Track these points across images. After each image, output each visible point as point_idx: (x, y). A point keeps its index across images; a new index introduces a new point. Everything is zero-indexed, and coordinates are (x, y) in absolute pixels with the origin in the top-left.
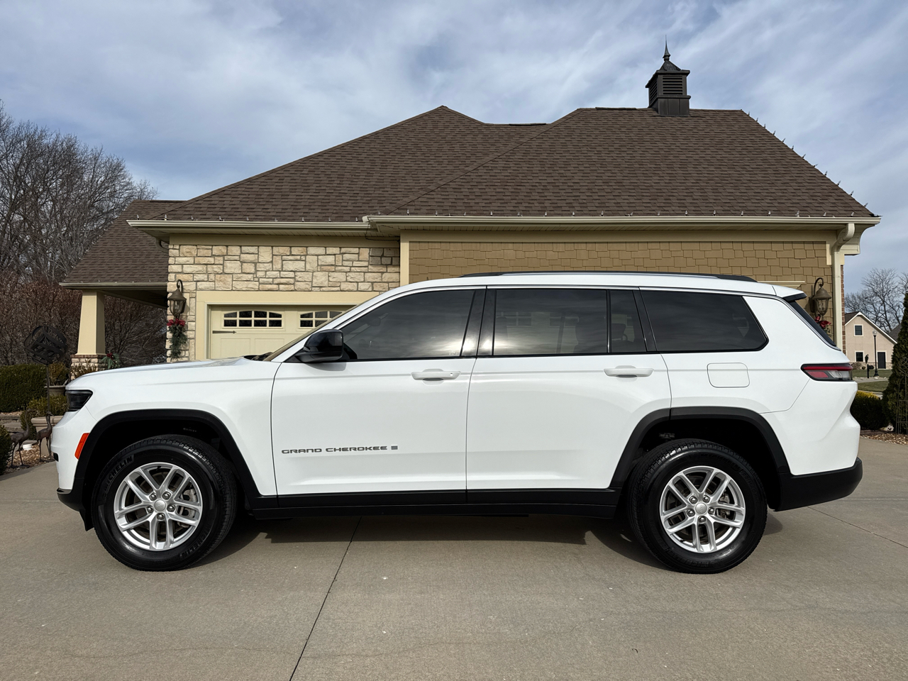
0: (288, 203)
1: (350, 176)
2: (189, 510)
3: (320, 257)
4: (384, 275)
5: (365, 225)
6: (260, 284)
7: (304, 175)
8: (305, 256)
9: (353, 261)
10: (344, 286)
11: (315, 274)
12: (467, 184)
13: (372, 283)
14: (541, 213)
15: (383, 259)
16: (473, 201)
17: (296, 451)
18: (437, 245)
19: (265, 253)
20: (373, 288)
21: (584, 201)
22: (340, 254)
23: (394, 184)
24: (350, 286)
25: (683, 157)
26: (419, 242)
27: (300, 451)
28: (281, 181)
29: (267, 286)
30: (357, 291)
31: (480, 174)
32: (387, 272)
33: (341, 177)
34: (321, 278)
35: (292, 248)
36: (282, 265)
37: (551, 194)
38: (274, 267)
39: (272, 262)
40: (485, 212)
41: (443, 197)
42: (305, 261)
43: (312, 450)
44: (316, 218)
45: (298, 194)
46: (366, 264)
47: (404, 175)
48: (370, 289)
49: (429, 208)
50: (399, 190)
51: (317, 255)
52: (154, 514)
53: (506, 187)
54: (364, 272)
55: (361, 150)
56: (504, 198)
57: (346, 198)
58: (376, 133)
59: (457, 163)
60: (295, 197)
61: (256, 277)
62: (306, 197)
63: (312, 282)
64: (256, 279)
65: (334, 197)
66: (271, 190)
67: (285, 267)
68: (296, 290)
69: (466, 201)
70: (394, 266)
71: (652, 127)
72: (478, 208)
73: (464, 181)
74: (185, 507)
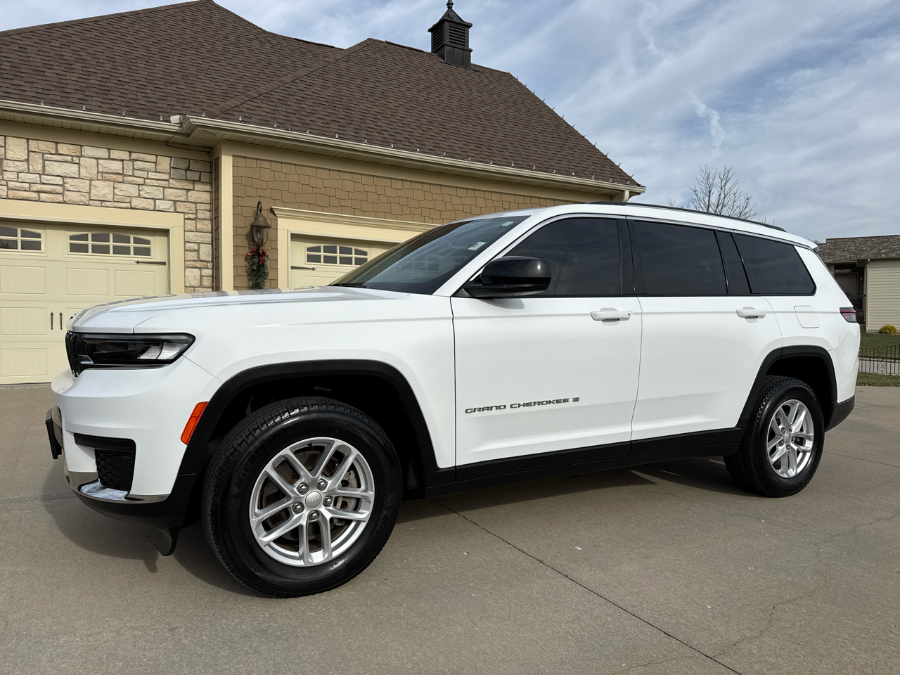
0: (48, 83)
1: (124, 62)
2: (347, 501)
3: (100, 161)
4: (190, 193)
5: (176, 128)
6: (8, 189)
7: (56, 49)
8: (79, 157)
9: (148, 172)
10: (135, 202)
11: (93, 183)
12: (292, 97)
13: (175, 202)
14: (385, 143)
15: (189, 173)
16: (307, 118)
17: (480, 410)
18: (267, 165)
19: (16, 148)
20: (175, 208)
21: (420, 139)
22: (130, 160)
23: (187, 81)
24: (145, 203)
25: (483, 109)
26: (245, 157)
27: (483, 409)
28: (24, 50)
29: (20, 192)
30: (155, 210)
31: (301, 88)
32: (193, 190)
33: (111, 59)
34: (103, 189)
35: (59, 145)
36: (44, 166)
37: (384, 125)
38: (31, 167)
39: (27, 160)
40: (327, 134)
41: (271, 107)
42: (79, 164)
43: (496, 407)
44: (101, 109)
45: (58, 72)
46: (166, 177)
47: (195, 73)
48: (172, 210)
49: (260, 118)
50: (197, 90)
51: (97, 159)
52: (306, 513)
53: (336, 109)
54: (164, 188)
55: (123, 30)
56: (339, 120)
57: (132, 88)
58: (136, 13)
59: (254, 70)
60: (55, 75)
61: (3, 179)
62: (72, 78)
63: (90, 193)
64: (4, 183)
65: (114, 85)
66: (12, 60)
67: (48, 170)
68: (65, 202)
69: (298, 116)
70: (204, 183)
71: (445, 73)
72: (316, 127)
73: (285, 92)
74: (344, 497)
